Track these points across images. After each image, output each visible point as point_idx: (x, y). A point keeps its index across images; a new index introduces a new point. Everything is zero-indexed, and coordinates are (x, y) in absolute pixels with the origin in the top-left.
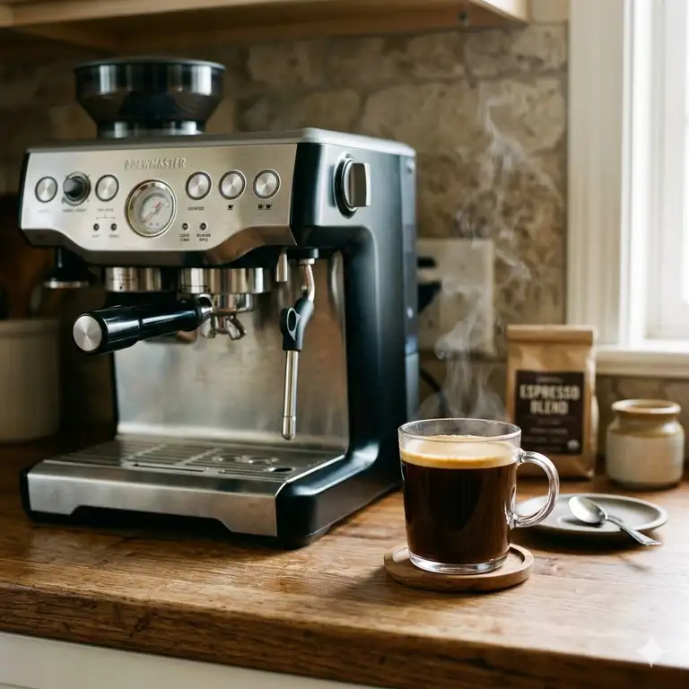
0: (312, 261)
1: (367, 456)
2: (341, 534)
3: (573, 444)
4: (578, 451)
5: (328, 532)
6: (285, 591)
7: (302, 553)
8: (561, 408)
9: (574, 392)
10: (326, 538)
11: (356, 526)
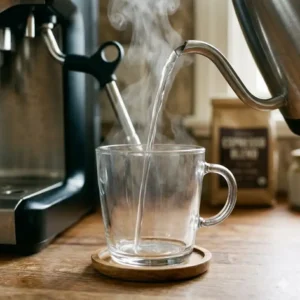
0: (51, 26)
1: (77, 183)
2: (63, 243)
3: (262, 181)
4: (266, 186)
5: (53, 242)
6: (28, 286)
7: (37, 258)
8: (252, 154)
9: (261, 143)
10: (52, 246)
11: (71, 237)
